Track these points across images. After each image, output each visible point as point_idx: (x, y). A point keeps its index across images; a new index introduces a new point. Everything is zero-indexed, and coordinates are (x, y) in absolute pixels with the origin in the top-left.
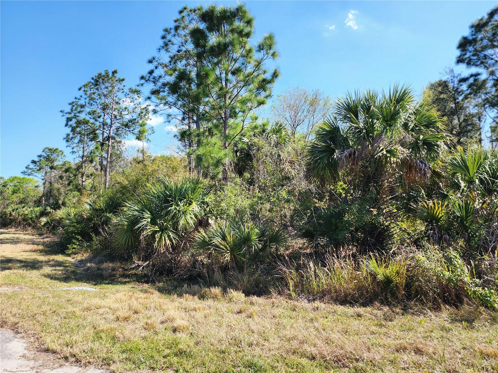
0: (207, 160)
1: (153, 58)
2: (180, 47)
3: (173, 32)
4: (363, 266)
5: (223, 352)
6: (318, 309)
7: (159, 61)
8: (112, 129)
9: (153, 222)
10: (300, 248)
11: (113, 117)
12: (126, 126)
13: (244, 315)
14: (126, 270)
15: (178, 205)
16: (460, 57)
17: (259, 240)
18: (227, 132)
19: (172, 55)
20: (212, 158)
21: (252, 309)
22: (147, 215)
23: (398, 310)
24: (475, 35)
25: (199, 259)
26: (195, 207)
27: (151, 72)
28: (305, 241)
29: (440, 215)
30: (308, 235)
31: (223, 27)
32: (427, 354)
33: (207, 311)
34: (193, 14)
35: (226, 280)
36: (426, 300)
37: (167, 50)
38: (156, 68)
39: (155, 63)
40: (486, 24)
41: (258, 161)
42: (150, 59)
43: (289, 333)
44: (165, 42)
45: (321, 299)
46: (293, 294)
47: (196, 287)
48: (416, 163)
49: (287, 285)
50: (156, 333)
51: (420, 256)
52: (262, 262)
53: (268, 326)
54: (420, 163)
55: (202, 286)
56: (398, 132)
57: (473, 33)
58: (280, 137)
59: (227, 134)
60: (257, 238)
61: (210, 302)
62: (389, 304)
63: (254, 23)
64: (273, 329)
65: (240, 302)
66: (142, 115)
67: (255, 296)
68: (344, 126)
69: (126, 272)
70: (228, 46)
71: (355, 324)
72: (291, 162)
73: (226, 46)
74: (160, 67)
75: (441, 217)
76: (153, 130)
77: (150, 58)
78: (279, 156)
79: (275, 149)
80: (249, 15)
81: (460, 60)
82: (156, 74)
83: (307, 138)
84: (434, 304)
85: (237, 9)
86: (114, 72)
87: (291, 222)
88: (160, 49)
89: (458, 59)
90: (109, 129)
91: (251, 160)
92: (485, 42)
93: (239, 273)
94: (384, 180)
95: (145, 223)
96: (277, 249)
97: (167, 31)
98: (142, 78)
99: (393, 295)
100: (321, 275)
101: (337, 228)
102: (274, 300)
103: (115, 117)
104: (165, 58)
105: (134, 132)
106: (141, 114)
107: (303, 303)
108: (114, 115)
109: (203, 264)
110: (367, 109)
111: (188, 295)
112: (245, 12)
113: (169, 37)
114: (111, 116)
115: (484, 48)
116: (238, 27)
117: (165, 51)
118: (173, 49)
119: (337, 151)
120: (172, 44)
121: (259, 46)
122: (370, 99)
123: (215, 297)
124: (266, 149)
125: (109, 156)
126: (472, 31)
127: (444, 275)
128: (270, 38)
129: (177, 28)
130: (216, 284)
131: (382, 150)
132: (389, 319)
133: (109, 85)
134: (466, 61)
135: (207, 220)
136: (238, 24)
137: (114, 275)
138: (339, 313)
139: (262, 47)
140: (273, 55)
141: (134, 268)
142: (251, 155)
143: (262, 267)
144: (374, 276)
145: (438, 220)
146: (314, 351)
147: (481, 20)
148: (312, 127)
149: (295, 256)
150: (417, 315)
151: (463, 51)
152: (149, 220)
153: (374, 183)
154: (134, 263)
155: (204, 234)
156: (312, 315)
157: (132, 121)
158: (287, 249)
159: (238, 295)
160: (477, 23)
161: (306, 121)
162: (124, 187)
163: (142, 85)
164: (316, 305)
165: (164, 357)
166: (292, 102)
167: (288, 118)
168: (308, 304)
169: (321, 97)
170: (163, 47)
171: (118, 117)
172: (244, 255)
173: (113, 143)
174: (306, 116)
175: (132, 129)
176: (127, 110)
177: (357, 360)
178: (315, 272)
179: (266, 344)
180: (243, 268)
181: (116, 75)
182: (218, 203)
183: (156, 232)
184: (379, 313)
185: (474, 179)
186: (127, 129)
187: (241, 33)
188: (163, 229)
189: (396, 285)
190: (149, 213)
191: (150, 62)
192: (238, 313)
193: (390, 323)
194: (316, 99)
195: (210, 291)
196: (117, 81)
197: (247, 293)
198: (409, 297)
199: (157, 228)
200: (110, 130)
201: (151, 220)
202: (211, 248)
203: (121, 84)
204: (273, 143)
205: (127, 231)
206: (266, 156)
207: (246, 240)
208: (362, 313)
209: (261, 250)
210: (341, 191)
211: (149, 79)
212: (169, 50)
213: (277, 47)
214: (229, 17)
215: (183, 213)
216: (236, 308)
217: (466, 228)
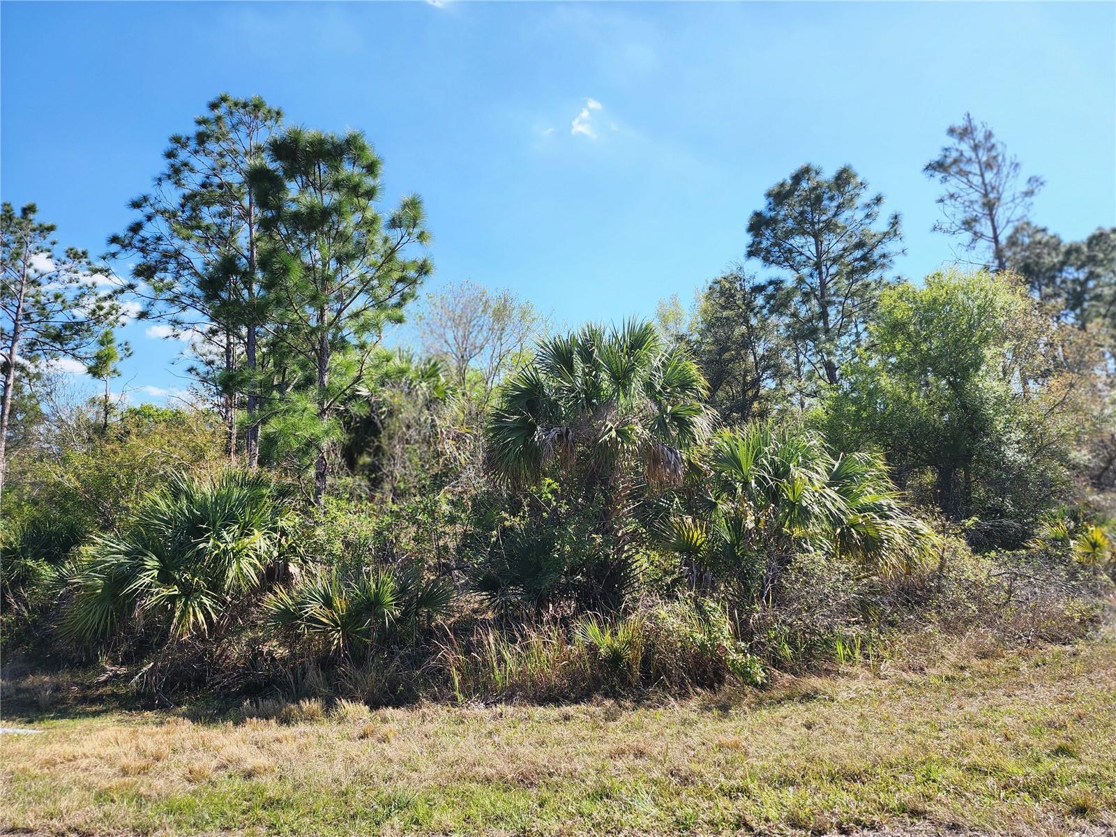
0: (287, 444)
1: (144, 197)
2: (208, 178)
3: (193, 145)
4: (578, 636)
5: (344, 794)
6: (501, 717)
7: (156, 206)
8: (16, 344)
9: (165, 578)
10: (475, 611)
11: (20, 317)
12: (58, 338)
13: (371, 740)
14: (89, 687)
15: (220, 538)
16: (751, 246)
17: (395, 605)
18: (326, 379)
19: (187, 192)
20: (297, 440)
21: (385, 729)
22: (152, 562)
23: (628, 704)
24: (774, 210)
25: (265, 650)
26: (259, 540)
27: (136, 228)
28: (485, 597)
29: (699, 542)
30: (488, 584)
31: (317, 170)
32: (650, 757)
33: (303, 741)
34: (242, 111)
35: (330, 684)
36: (671, 684)
37: (178, 183)
38: (149, 218)
39: (148, 210)
40: (790, 193)
41: (391, 438)
42: (135, 199)
43: (451, 755)
44: (172, 166)
45: (509, 700)
46: (460, 697)
47: (269, 704)
48: (663, 451)
49: (448, 679)
50: (214, 784)
51: (662, 611)
52: (402, 643)
53: (416, 749)
54: (669, 453)
55: (283, 701)
56: (637, 398)
57: (772, 206)
58: (436, 387)
59: (326, 385)
60: (392, 601)
61: (302, 727)
62: (616, 696)
63: (382, 170)
64: (425, 754)
65: (361, 721)
66: (101, 313)
67: (390, 708)
68: (549, 383)
69: (89, 692)
70: (330, 215)
71: (560, 731)
72: (458, 438)
73: (325, 213)
74: (159, 218)
75: (701, 545)
76: (127, 350)
77: (136, 196)
78: (434, 426)
79: (427, 412)
80: (372, 154)
81: (752, 252)
82: (149, 231)
83: (489, 382)
84: (681, 688)
85: (348, 141)
86: (28, 210)
87: (459, 561)
88: (160, 180)
89: (749, 249)
90: (9, 343)
91: (376, 433)
92: (790, 223)
93: (358, 668)
94: (619, 479)
95: (148, 580)
96: (430, 618)
97: (179, 142)
98: (114, 240)
99: (624, 681)
100: (507, 656)
101: (539, 569)
102: (425, 710)
103: (27, 317)
104: (171, 197)
105: (76, 352)
106: (98, 312)
107: (478, 709)
108: (24, 310)
109: (273, 659)
110: (587, 356)
111: (255, 719)
112: (362, 148)
113: (183, 155)
114: (17, 314)
115: (789, 234)
116: (348, 179)
117: (174, 186)
118: (192, 182)
119: (539, 428)
120: (192, 170)
121: (393, 219)
122: (593, 337)
123: (311, 718)
124: (408, 413)
125: (7, 411)
126: (770, 204)
127: (694, 639)
128: (413, 204)
129: (202, 138)
130: (311, 694)
131: (611, 429)
132: (611, 717)
133: (12, 238)
134: (763, 254)
135: (286, 566)
136: (348, 170)
137: (63, 701)
138: (537, 719)
139: (398, 223)
140: (421, 236)
141: (105, 683)
142: (376, 424)
143: (402, 653)
144: (592, 649)
145: (697, 550)
146: (490, 772)
147: (782, 185)
148: (498, 360)
149: (465, 628)
150: (654, 708)
151: (756, 236)
152: (156, 573)
153: (601, 485)
154: (104, 671)
155: (286, 598)
156: (490, 727)
157: (72, 328)
158: (448, 616)
159: (355, 710)
160: (776, 190)
161: (488, 350)
162: (68, 495)
163: (114, 255)
164: (499, 710)
165: (244, 813)
166: (458, 312)
167: (451, 341)
168: (486, 711)
169: (515, 304)
170: (169, 177)
171: (35, 317)
172: (367, 634)
173: (16, 380)
174: (487, 340)
175: (71, 345)
176: (60, 300)
177: (551, 775)
178: (499, 652)
179: (415, 775)
180: (364, 658)
181: (31, 216)
182: (306, 531)
183: (172, 599)
184: (598, 710)
185: (749, 478)
186: (58, 346)
187: (354, 189)
188: (188, 591)
189: (628, 663)
190: (154, 558)
191: (136, 205)
192: (362, 737)
193: (612, 723)
194: (505, 306)
195: (301, 708)
196: (34, 230)
197: (374, 705)
198: (647, 680)
199: (175, 590)
200: (11, 348)
201: (161, 572)
202: (301, 624)
203: (45, 238)
204: (420, 401)
205: (101, 599)
206: (408, 427)
207: (371, 605)
208: (572, 713)
209: (398, 620)
210: (550, 496)
211: (130, 244)
212: (183, 182)
213: (426, 223)
214: (329, 153)
215: (235, 555)
216: (357, 731)
217: (738, 560)
